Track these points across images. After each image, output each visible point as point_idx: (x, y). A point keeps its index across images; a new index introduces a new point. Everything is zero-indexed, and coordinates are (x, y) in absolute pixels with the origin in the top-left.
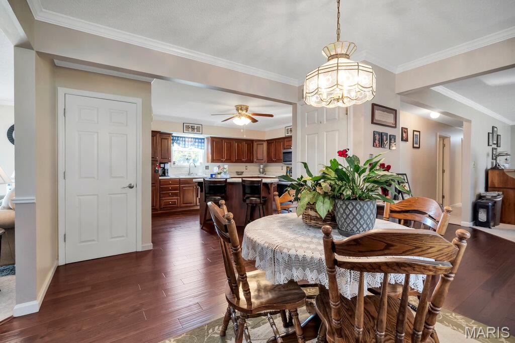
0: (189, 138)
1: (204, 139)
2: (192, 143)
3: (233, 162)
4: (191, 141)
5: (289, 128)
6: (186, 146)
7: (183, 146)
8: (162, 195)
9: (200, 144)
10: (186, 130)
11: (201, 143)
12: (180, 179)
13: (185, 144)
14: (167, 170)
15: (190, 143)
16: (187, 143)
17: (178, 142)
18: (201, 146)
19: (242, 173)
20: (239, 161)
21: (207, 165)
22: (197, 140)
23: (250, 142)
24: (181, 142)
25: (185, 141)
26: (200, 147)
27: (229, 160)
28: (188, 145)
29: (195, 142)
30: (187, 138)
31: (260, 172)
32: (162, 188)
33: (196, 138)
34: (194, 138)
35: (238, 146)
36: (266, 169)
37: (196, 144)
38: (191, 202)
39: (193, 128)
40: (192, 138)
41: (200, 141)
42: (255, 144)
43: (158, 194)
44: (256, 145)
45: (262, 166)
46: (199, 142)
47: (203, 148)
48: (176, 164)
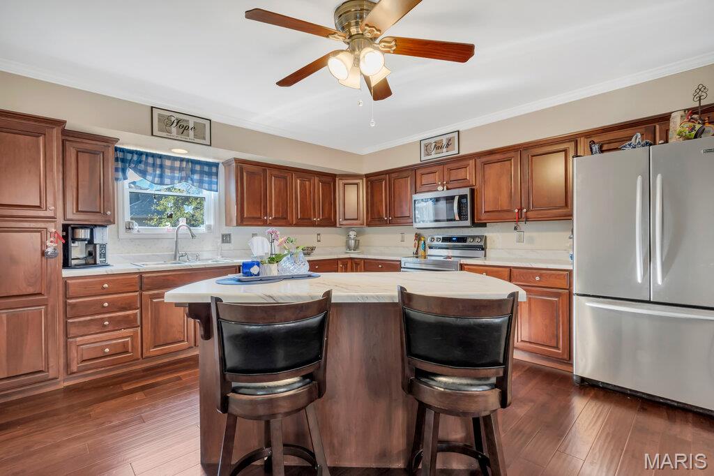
0: (175, 159)
1: (217, 165)
2: (184, 174)
3: (291, 225)
4: (181, 169)
5: (433, 141)
6: (167, 181)
7: (157, 180)
8: (72, 331)
9: (206, 178)
10: (160, 130)
11: (210, 174)
12: (141, 274)
13: (161, 176)
14: (103, 246)
15: (177, 174)
16: (168, 173)
17: (142, 166)
18: (210, 183)
19: (313, 249)
20: (305, 221)
21: (226, 232)
22: (198, 168)
23: (329, 180)
24: (150, 169)
25: (161, 166)
26: (206, 186)
27: (283, 220)
28: (173, 178)
29: (193, 172)
30: (169, 158)
31: (349, 247)
32: (74, 305)
33: (194, 162)
34: (188, 161)
35: (303, 186)
36: (362, 239)
37: (196, 177)
38: (178, 336)
39: (184, 128)
40: (182, 160)
41: (206, 169)
42: (339, 183)
43: (60, 328)
44: (341, 186)
45: (352, 234)
46: (202, 173)
47: (214, 187)
48: (135, 231)
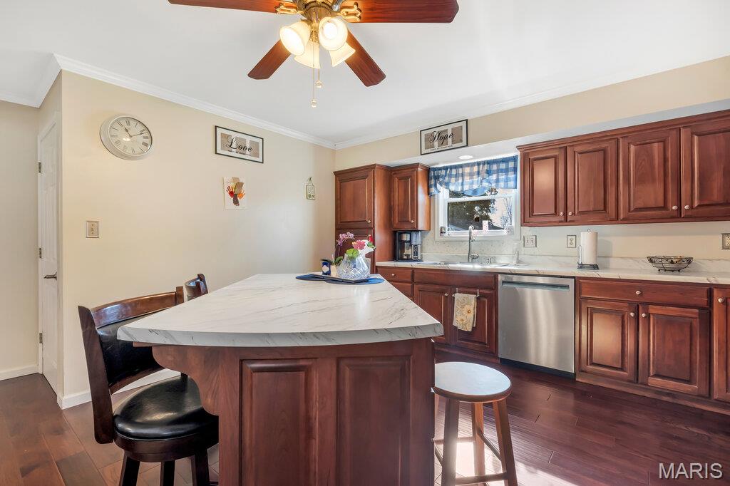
0: (473, 165)
1: (514, 158)
2: (481, 177)
9: (502, 176)
10: (426, 147)
11: (506, 170)
12: (413, 270)
14: (416, 247)
15: (476, 179)
16: (467, 179)
17: (446, 179)
18: (507, 180)
26: (502, 184)
28: (471, 184)
30: (467, 164)
33: (490, 162)
34: (484, 163)
37: (494, 177)
39: (443, 137)
41: (504, 165)
46: (499, 171)
47: (511, 183)
48: (446, 235)
